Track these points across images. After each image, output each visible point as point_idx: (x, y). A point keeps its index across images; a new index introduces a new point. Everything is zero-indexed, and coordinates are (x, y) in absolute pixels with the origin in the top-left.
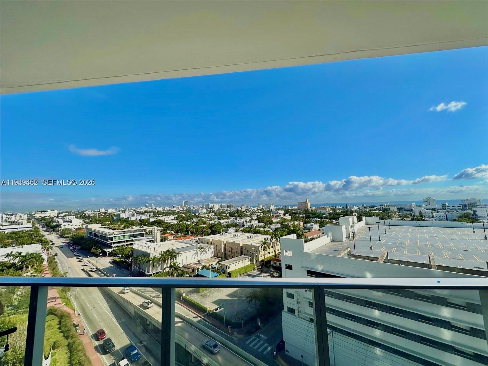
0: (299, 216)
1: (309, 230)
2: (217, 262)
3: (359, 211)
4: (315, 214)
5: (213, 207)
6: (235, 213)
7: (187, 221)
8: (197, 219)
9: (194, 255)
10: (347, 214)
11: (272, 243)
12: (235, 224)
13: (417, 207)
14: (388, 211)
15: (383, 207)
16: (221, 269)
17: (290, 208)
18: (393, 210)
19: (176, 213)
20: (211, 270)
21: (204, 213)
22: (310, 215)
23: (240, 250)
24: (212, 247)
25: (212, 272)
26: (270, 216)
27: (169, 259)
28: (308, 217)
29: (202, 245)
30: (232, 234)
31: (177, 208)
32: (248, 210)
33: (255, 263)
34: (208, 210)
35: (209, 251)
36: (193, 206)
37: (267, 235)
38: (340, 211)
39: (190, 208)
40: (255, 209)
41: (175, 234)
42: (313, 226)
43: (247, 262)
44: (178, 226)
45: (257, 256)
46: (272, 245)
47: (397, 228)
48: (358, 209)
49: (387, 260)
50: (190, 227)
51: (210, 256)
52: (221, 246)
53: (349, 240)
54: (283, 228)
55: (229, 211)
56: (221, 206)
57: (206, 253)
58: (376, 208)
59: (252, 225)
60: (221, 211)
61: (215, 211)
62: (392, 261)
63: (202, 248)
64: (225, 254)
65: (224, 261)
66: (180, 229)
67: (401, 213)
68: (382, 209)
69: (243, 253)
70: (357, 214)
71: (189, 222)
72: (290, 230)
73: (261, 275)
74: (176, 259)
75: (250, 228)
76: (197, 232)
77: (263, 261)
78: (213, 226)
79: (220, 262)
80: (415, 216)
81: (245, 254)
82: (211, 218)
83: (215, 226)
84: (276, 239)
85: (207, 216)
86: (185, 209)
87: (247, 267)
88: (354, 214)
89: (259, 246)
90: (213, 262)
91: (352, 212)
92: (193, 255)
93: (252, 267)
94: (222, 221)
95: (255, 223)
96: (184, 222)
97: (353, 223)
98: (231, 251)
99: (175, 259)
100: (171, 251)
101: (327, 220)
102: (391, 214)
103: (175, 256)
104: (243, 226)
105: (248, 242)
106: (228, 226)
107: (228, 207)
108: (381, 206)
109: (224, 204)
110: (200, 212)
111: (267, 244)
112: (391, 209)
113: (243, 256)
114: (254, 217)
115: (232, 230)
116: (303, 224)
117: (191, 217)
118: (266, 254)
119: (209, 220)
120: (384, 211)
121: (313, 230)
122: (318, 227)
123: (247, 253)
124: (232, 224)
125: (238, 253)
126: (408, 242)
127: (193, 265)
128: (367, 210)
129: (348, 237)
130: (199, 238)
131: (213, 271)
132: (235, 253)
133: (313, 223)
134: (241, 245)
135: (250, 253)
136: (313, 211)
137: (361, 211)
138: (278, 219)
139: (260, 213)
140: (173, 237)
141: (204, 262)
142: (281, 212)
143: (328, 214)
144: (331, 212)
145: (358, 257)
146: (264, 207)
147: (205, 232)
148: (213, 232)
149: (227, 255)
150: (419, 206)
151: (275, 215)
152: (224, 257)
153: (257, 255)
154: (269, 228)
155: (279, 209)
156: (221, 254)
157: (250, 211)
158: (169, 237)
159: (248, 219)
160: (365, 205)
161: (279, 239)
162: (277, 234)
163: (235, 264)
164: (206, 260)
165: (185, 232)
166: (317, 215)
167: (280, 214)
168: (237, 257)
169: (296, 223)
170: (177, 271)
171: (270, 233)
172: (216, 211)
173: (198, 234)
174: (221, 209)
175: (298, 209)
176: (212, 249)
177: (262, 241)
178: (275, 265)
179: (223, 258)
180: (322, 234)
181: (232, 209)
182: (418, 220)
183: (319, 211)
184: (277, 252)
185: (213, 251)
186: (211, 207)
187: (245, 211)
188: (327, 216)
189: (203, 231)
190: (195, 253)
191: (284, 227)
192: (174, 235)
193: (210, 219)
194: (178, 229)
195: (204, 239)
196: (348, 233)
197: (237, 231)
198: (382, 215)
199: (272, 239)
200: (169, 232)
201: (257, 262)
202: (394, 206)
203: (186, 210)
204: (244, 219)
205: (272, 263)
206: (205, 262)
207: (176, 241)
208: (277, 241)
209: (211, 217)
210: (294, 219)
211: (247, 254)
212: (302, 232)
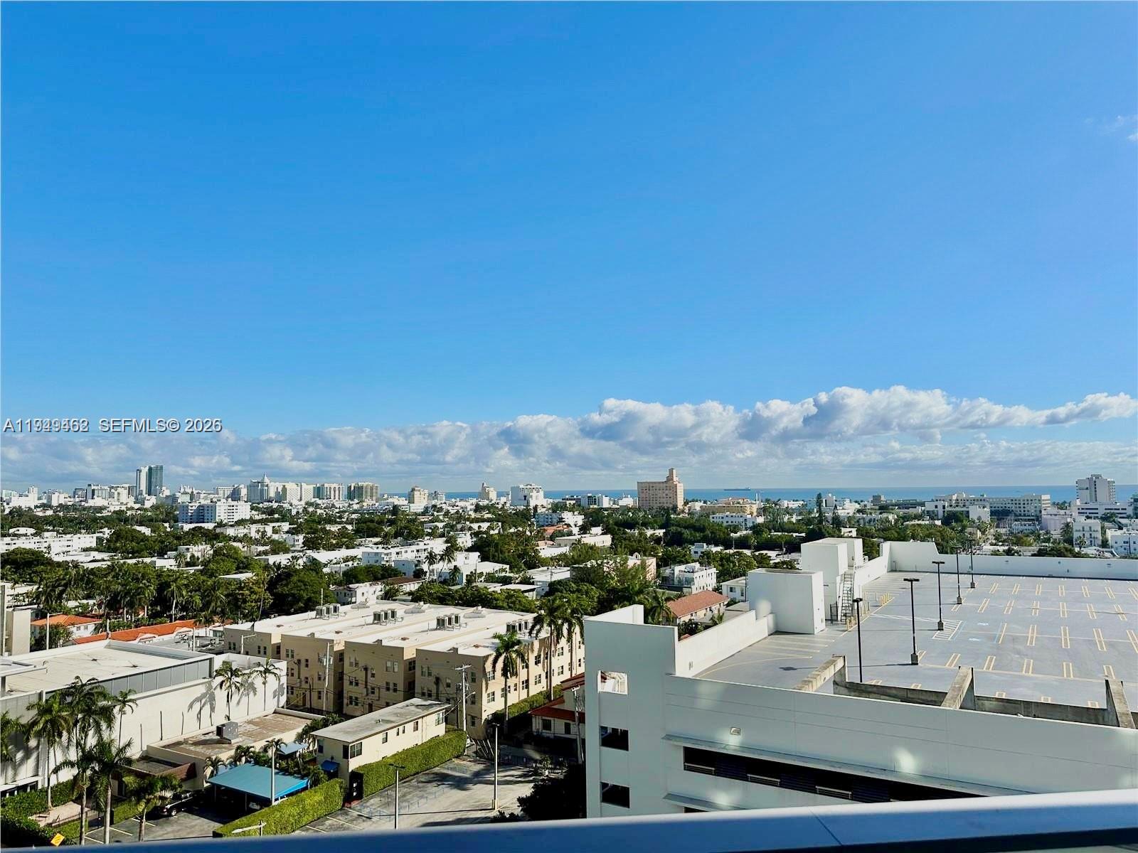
0: (640, 534)
1: (679, 589)
2: (300, 730)
3: (862, 521)
4: (702, 529)
5: (281, 497)
6: (381, 522)
7: (161, 554)
8: (209, 547)
9: (197, 706)
10: (820, 529)
11: (536, 644)
12: (384, 568)
13: (1055, 510)
14: (962, 521)
15: (944, 507)
16: (321, 758)
17: (606, 503)
18: (979, 518)
19: (107, 521)
20: (276, 768)
21: (241, 522)
22: (683, 531)
23: (405, 679)
24: (282, 666)
25: (280, 777)
26: (528, 533)
27: (75, 725)
28: (675, 539)
29: (237, 660)
30: (370, 612)
31: (111, 496)
32: (440, 509)
33: (465, 730)
34: (256, 509)
35: (264, 683)
36: (189, 491)
37: (518, 610)
38: (794, 520)
39: (174, 498)
40: (469, 505)
41: (101, 612)
42: (696, 575)
43: (432, 727)
44: (116, 576)
45: (475, 700)
46: (536, 654)
47: (997, 584)
48: (859, 511)
49: (972, 701)
50: (175, 581)
51: (272, 705)
52: (320, 661)
53: (835, 627)
54: (582, 580)
55: (355, 512)
56: (319, 492)
57: (251, 694)
58: (919, 510)
59: (456, 569)
60: (319, 511)
61: (294, 512)
62: (986, 703)
63: (235, 673)
64: (339, 694)
65: (331, 728)
66: (127, 593)
67: (1002, 531)
68: (941, 515)
69: (418, 689)
70: (854, 530)
71: (172, 562)
72: (609, 591)
73: (490, 777)
74: (110, 726)
75: (445, 582)
76: (206, 606)
77: (497, 717)
78: (284, 575)
79: (314, 727)
80: (1048, 540)
81: (425, 691)
82: (273, 542)
83: (295, 579)
84: (556, 624)
85: (254, 535)
86: (148, 505)
87: (435, 743)
88: (843, 530)
89: (487, 657)
90: (283, 732)
91: (838, 523)
92: (191, 706)
93: (455, 743)
94: (322, 556)
95: (468, 563)
96: (148, 560)
97: (850, 566)
98: (366, 682)
99: (104, 726)
100: (87, 688)
101: (748, 552)
102: (970, 533)
103: (107, 714)
104: (419, 574)
105: (441, 643)
106: (352, 577)
107: (351, 496)
108: (940, 504)
109: (335, 485)
110: (221, 513)
111: (516, 647)
112: (973, 516)
113: (416, 701)
114: (465, 540)
115: (368, 592)
116: (658, 566)
117: (178, 538)
118: (512, 689)
119: (265, 553)
120: (949, 519)
121: (694, 592)
122: (715, 580)
123: (435, 686)
124: (371, 567)
125: (395, 690)
126: (1035, 635)
127: (192, 748)
128: (891, 517)
129: (832, 619)
130: (221, 629)
131: (284, 771)
132: (383, 691)
133: (694, 561)
134: (409, 654)
135: (448, 685)
136: (696, 517)
137: (870, 521)
138: (559, 546)
139: (488, 520)
140: (91, 627)
141: (244, 734)
142: (574, 519)
143: (751, 528)
144: (761, 520)
145: (870, 692)
146: (503, 500)
147: (245, 601)
148: (283, 605)
149: (345, 701)
150: (1062, 506)
151: (550, 530)
152: (331, 709)
153: (474, 696)
154: (526, 581)
155: (564, 508)
156: (320, 698)
157: (447, 513)
158: (73, 629)
159: (438, 546)
160: (883, 498)
161: (566, 626)
162: (558, 607)
163: (381, 736)
164: (250, 722)
165: (153, 604)
166: (708, 532)
167: (569, 525)
168: (388, 705)
169: (633, 561)
170: (118, 777)
171: (530, 602)
172: (298, 512)
173: (214, 613)
174: (317, 506)
175: (639, 509)
176: (279, 678)
177: (499, 637)
178: (546, 733)
179: (328, 713)
180: (728, 605)
181: (368, 503)
182: (1060, 554)
183: (716, 518)
184: (557, 680)
185: (285, 686)
186: (272, 494)
187: (423, 514)
188: (746, 538)
189: (237, 600)
190: (203, 696)
191: (584, 577)
192: (100, 617)
193: (268, 548)
194: (116, 594)
195: (244, 632)
196: (833, 603)
197: (388, 596)
198: (942, 535)
199: (538, 627)
200: (72, 604)
201: (473, 724)
202: (981, 501)
203: (155, 508)
204: (421, 546)
205: (537, 724)
206: (249, 735)
207: (109, 646)
208: (559, 636)
209: (276, 537)
210: (622, 544)
211: (434, 691)
212: (656, 598)
